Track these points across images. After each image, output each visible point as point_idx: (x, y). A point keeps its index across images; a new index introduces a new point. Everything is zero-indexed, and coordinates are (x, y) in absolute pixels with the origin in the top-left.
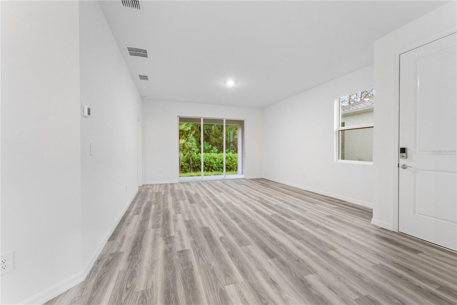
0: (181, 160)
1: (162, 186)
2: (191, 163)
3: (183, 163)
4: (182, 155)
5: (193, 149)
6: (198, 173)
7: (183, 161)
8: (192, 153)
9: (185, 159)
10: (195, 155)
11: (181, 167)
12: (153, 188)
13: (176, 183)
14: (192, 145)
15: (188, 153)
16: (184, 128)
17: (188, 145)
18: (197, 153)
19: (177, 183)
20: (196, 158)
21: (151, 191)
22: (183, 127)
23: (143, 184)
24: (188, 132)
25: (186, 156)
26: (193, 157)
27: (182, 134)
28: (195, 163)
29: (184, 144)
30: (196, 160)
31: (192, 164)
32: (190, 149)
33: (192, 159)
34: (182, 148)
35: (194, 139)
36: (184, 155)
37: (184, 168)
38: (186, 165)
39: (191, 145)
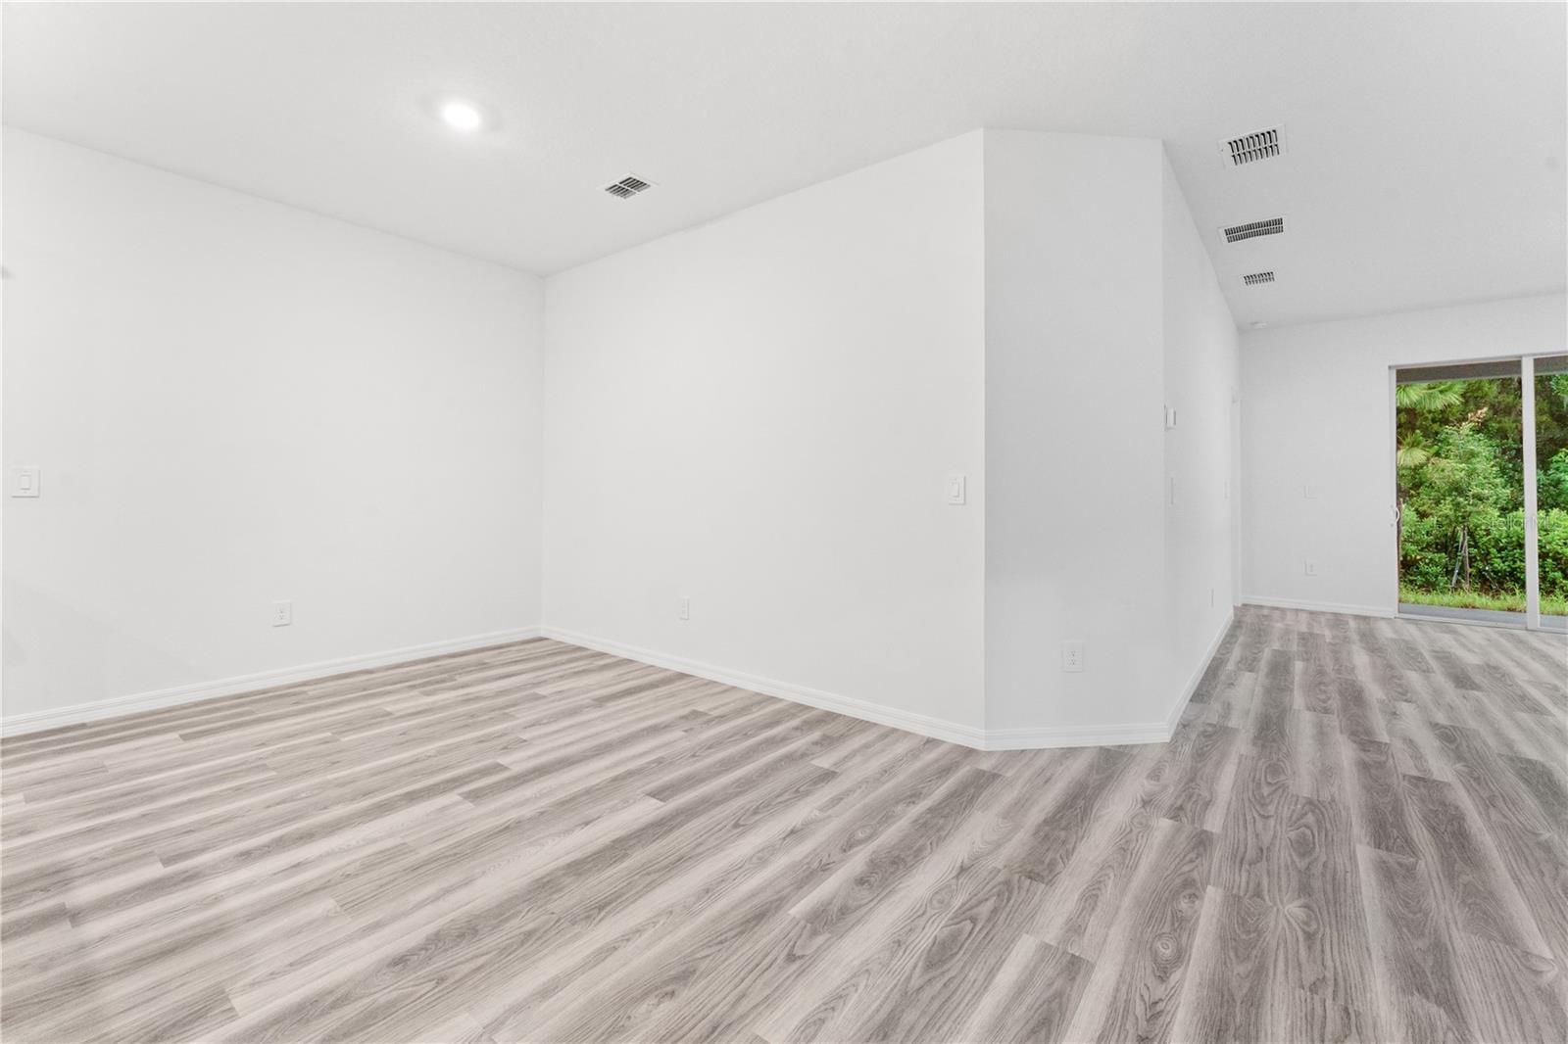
0: (1404, 533)
1: (1323, 619)
2: (1466, 552)
3: (1413, 548)
4: (1410, 515)
5: (1476, 490)
6: (1509, 600)
7: (1416, 543)
8: (1469, 508)
9: (1428, 533)
10: (1489, 518)
11: (1407, 565)
12: (1283, 619)
13: (1383, 618)
14: (1471, 474)
15: (1446, 508)
16: (1420, 402)
17: (1446, 473)
18: (1504, 510)
19: (1390, 619)
20: (1495, 533)
21: (1279, 625)
22: (1415, 393)
23: (1246, 602)
24: (1443, 418)
25: (1432, 521)
26: (1477, 526)
27: (1410, 424)
28: (1488, 553)
29: (1416, 469)
30: (1497, 541)
31: (1472, 560)
32: (1457, 489)
33: (1471, 534)
34: (1410, 485)
35: (1483, 447)
36: (1422, 515)
37: (1420, 574)
38: (1431, 560)
39: (1462, 474)
